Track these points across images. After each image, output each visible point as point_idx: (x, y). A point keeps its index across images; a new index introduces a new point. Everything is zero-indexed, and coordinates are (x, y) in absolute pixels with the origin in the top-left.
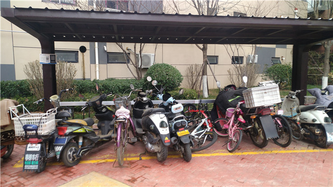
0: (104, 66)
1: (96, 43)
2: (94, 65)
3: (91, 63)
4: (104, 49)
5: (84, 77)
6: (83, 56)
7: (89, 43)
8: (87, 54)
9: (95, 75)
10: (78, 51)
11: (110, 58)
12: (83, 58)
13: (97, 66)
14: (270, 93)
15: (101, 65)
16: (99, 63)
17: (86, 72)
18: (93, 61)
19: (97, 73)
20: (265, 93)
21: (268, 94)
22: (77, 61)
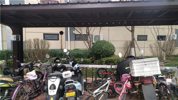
0: (73, 42)
1: (69, 28)
2: (67, 41)
3: (66, 41)
4: (73, 32)
5: (62, 48)
6: (62, 37)
7: (65, 28)
8: (64, 35)
9: (68, 47)
10: (59, 34)
11: (77, 38)
12: (62, 38)
13: (69, 42)
14: (150, 65)
15: (71, 41)
16: (70, 40)
17: (63, 45)
18: (67, 39)
19: (69, 46)
20: (145, 65)
21: (147, 66)
22: (58, 39)
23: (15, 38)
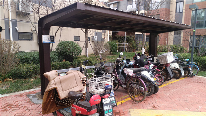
23: (48, 39)
